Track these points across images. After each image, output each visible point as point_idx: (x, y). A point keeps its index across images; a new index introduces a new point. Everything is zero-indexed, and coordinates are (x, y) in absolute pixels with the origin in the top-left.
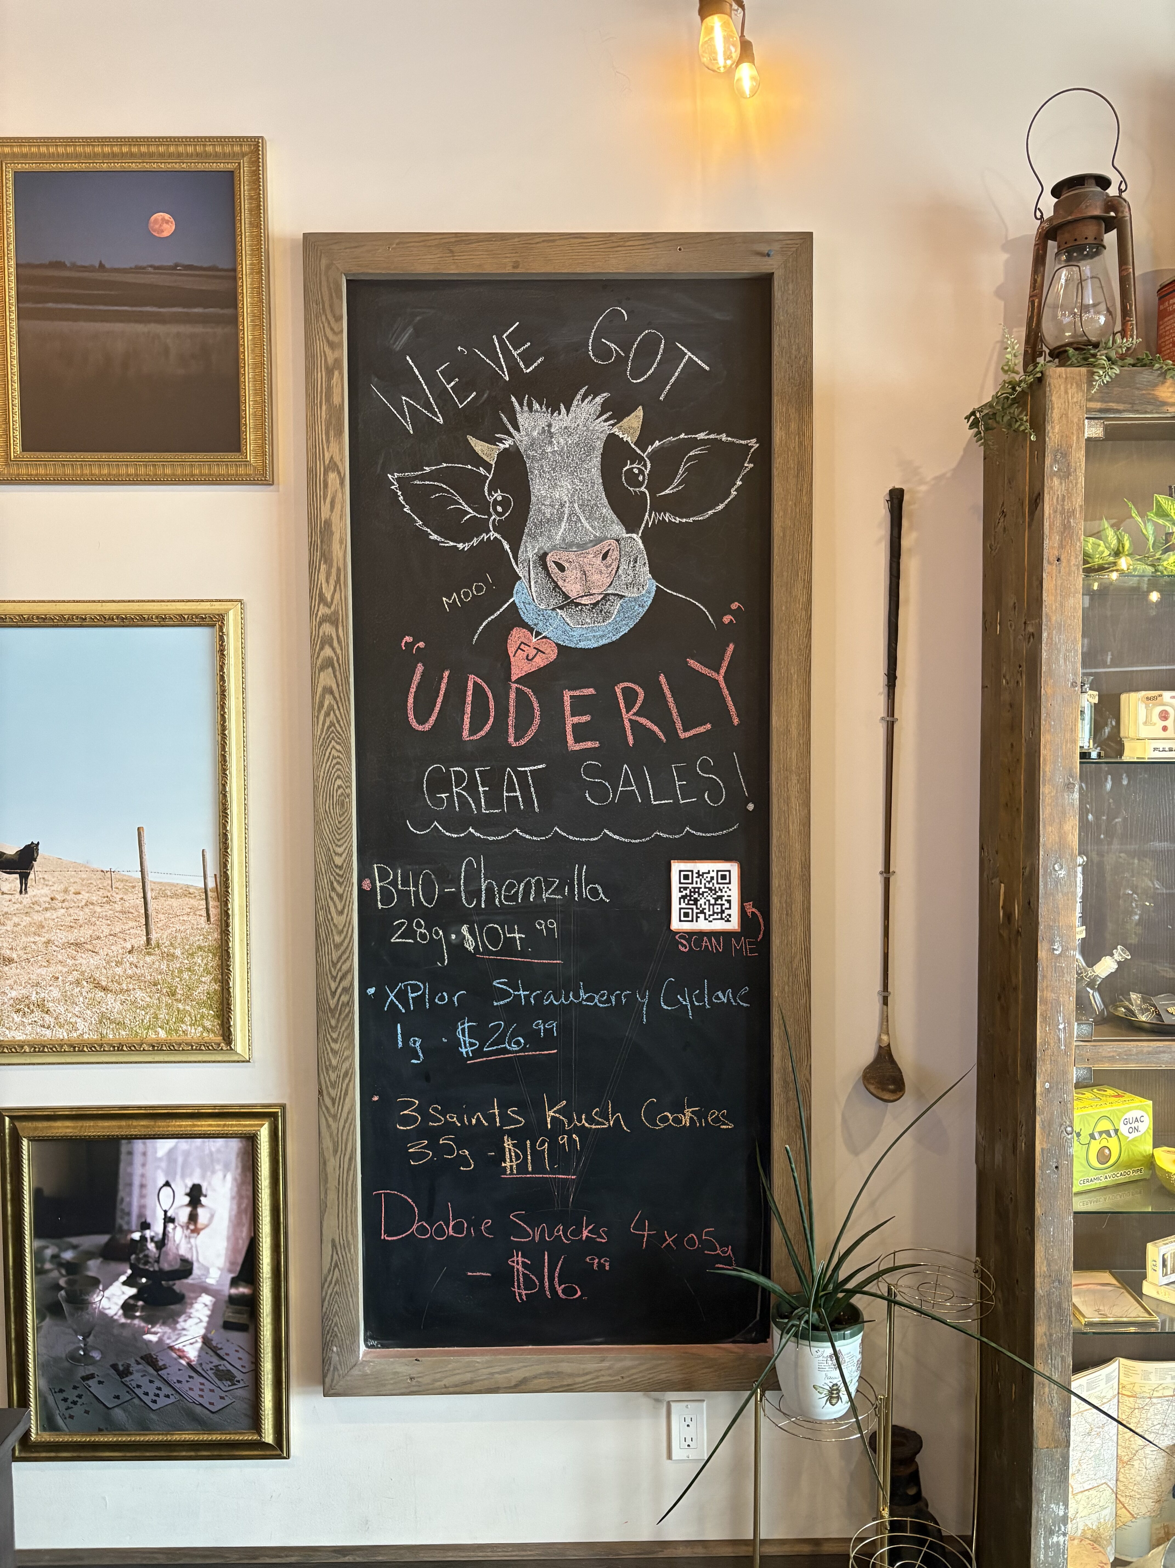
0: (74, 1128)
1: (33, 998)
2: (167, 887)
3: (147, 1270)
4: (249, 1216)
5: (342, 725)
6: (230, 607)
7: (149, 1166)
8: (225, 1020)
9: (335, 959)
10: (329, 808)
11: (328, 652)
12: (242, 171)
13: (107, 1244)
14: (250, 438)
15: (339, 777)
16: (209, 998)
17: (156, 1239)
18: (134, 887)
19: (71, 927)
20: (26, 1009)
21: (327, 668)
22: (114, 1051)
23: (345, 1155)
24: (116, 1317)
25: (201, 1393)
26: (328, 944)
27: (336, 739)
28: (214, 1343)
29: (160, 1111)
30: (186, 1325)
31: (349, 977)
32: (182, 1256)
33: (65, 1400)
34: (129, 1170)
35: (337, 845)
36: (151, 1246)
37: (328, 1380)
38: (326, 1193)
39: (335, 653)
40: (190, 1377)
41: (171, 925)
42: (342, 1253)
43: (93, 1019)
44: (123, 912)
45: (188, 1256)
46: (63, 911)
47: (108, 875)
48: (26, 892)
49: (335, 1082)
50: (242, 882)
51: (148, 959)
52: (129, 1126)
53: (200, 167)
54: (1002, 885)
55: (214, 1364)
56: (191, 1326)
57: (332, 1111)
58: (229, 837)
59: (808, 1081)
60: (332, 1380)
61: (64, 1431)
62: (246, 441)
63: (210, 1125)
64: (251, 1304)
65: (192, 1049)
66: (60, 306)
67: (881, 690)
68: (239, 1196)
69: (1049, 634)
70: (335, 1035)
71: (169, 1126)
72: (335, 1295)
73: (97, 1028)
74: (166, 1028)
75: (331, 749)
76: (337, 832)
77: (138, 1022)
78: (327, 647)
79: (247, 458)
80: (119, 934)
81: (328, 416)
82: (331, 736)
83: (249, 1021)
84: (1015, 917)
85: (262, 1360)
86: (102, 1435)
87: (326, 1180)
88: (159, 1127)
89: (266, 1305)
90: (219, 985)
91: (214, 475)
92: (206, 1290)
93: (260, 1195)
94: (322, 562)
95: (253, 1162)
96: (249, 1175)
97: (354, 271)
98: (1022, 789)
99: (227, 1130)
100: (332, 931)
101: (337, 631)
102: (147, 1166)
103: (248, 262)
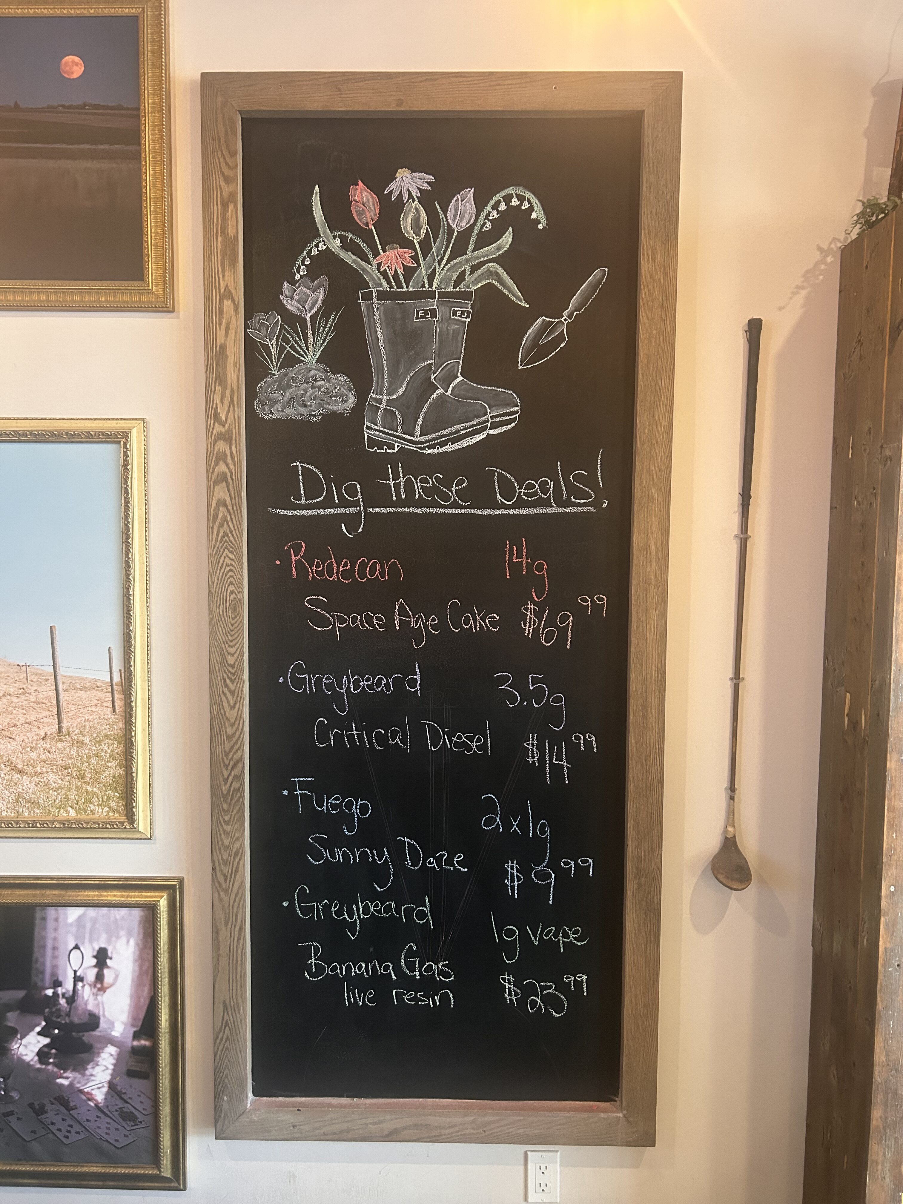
2: (77, 681)
3: (59, 1022)
4: (149, 977)
5: (235, 535)
6: (133, 425)
7: (61, 931)
8: (129, 801)
9: (227, 750)
10: (223, 612)
11: (222, 467)
12: (145, 15)
13: (23, 998)
14: (152, 268)
15: (231, 583)
16: (114, 782)
17: (66, 995)
18: (47, 680)
21: (222, 482)
22: (29, 827)
23: (235, 926)
24: (32, 1063)
25: (107, 1131)
26: (221, 736)
27: (229, 548)
28: (119, 1088)
29: (70, 882)
30: (94, 1072)
31: (240, 765)
32: (90, 1011)
34: (43, 934)
35: (229, 646)
36: (63, 1001)
37: (218, 1125)
38: (218, 959)
40: (98, 1117)
41: (80, 715)
42: (232, 1013)
43: (10, 798)
44: (37, 703)
45: (96, 1011)
47: (24, 668)
49: (227, 860)
50: (144, 677)
51: (60, 745)
52: (43, 895)
53: (107, 12)
54: (848, 694)
55: (119, 1107)
56: (98, 1073)
57: (224, 885)
58: (133, 636)
59: (658, 869)
60: (223, 1126)
62: (148, 271)
64: (151, 1055)
65: (99, 828)
67: (736, 509)
68: (141, 959)
70: (227, 818)
71: (79, 896)
72: (226, 1050)
73: (14, 806)
74: (76, 807)
75: (225, 557)
76: (229, 633)
77: (51, 802)
78: (221, 463)
79: (149, 286)
80: (34, 722)
81: (223, 247)
82: (224, 546)
83: (150, 802)
84: (862, 726)
85: (161, 1105)
86: (21, 1164)
87: (218, 949)
88: (70, 896)
89: (165, 1056)
90: (124, 770)
91: (118, 302)
92: (111, 1041)
93: (159, 959)
94: (217, 384)
95: (153, 929)
96: (150, 941)
97: (249, 109)
98: (874, 606)
99: (130, 901)
100: (225, 723)
101: (231, 448)
102: (59, 931)
103: (150, 101)
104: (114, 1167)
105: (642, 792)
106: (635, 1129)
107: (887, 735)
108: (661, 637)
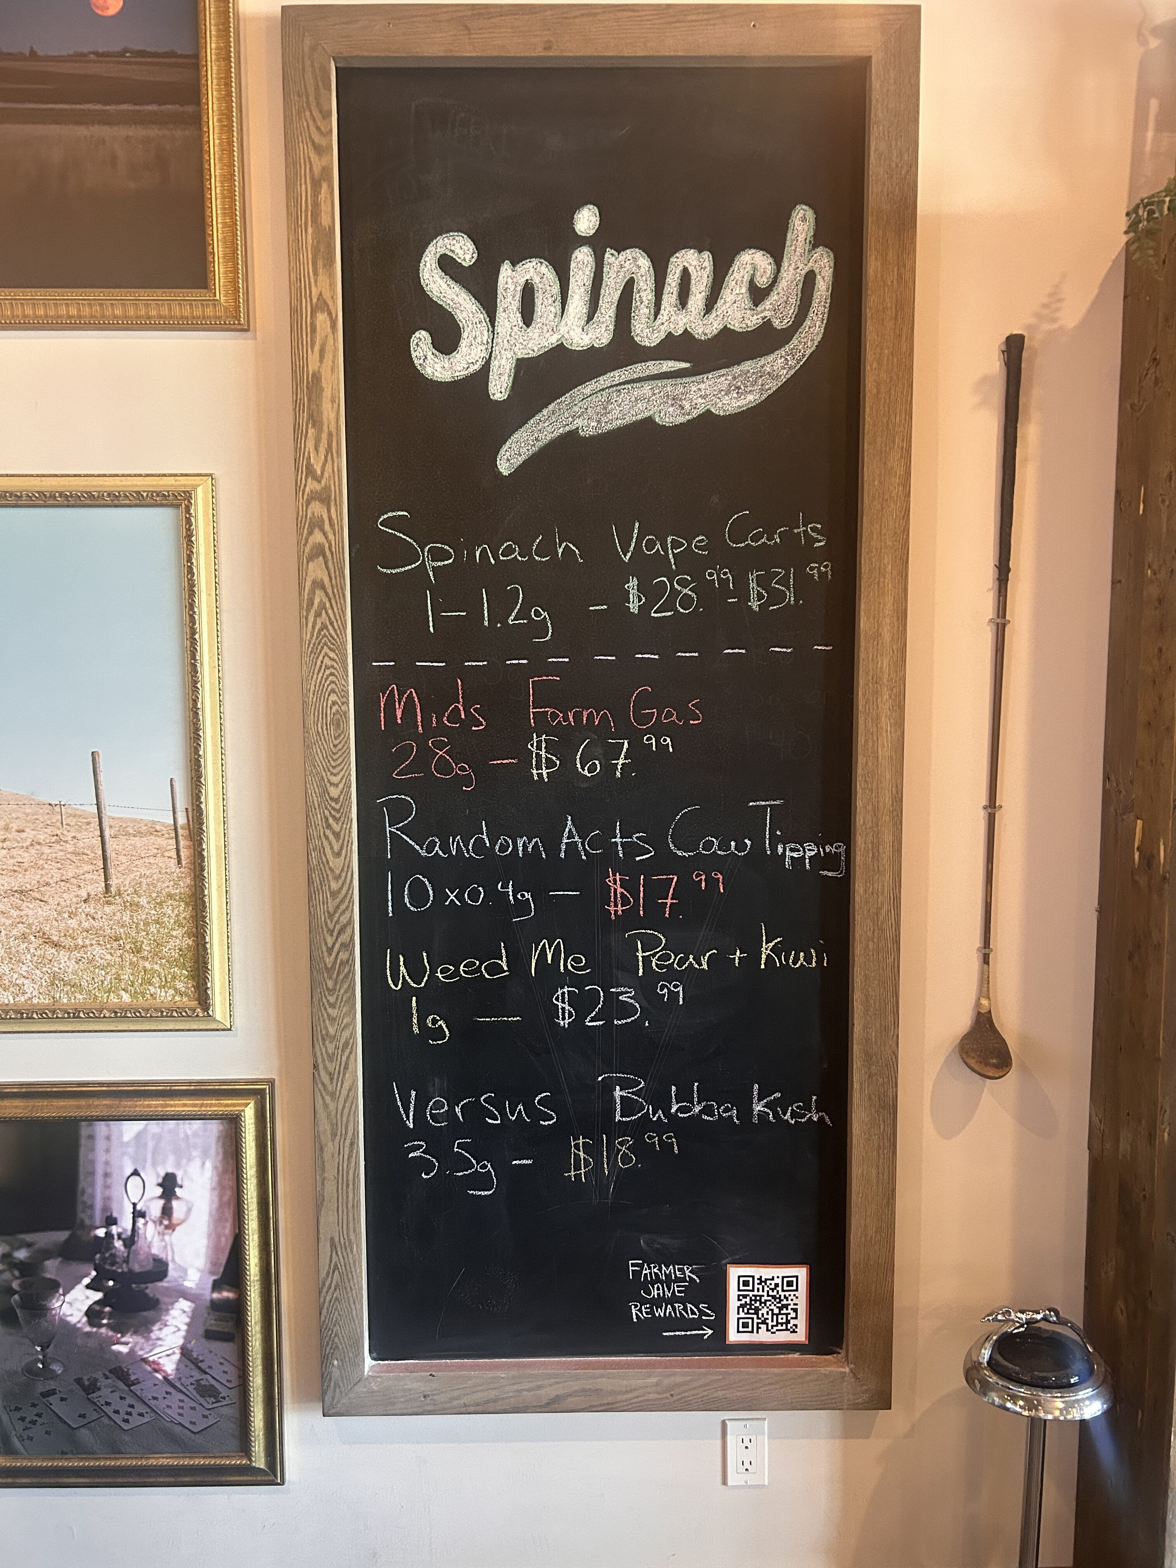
0: (24, 1108)
2: (129, 824)
3: (115, 1271)
4: (232, 1209)
5: (336, 627)
6: (198, 483)
7: (115, 1153)
8: (201, 981)
9: (331, 910)
10: (322, 728)
11: (318, 537)
13: (66, 1241)
14: (219, 270)
15: (333, 691)
16: (181, 955)
17: (123, 1236)
18: (88, 823)
19: (15, 871)
21: (317, 558)
22: (69, 1017)
23: (345, 1139)
24: (79, 1325)
25: (181, 1411)
26: (323, 892)
27: (329, 644)
28: (195, 1355)
29: (125, 1088)
30: (162, 1334)
31: (349, 931)
32: (154, 1255)
33: (23, 1419)
34: (90, 1156)
35: (332, 774)
36: (118, 1244)
37: (327, 1398)
38: (323, 1184)
39: (327, 538)
40: (167, 1393)
42: (342, 1254)
43: (43, 980)
44: (77, 854)
45: (162, 1256)
46: (4, 852)
47: (57, 809)
49: (333, 1054)
50: (219, 817)
51: (107, 909)
52: (90, 1105)
54: (1139, 821)
55: (195, 1379)
56: (167, 1335)
57: (330, 1089)
58: (203, 764)
59: (894, 1053)
60: (333, 1400)
61: (22, 1454)
62: (214, 275)
64: (236, 1311)
65: (162, 1016)
67: (991, 586)
68: (220, 1186)
70: (332, 1000)
71: (136, 1106)
72: (335, 1301)
73: (49, 990)
74: (131, 991)
75: (324, 657)
76: (331, 757)
77: (97, 984)
78: (317, 531)
79: (215, 296)
80: (72, 880)
81: (315, 241)
82: (323, 641)
83: (229, 982)
84: (1160, 860)
85: (251, 1374)
86: (66, 1459)
87: (323, 1169)
88: (124, 1107)
89: (255, 1311)
90: (193, 940)
91: (175, 317)
92: (184, 1294)
93: (245, 1186)
94: (310, 426)
95: (237, 1147)
96: (232, 1162)
97: (345, 54)
99: (204, 1111)
100: (327, 875)
101: (329, 511)
102: (112, 1152)
103: (213, 45)
104: (190, 1458)
105: (873, 955)
106: (865, 1388)
108: (896, 753)
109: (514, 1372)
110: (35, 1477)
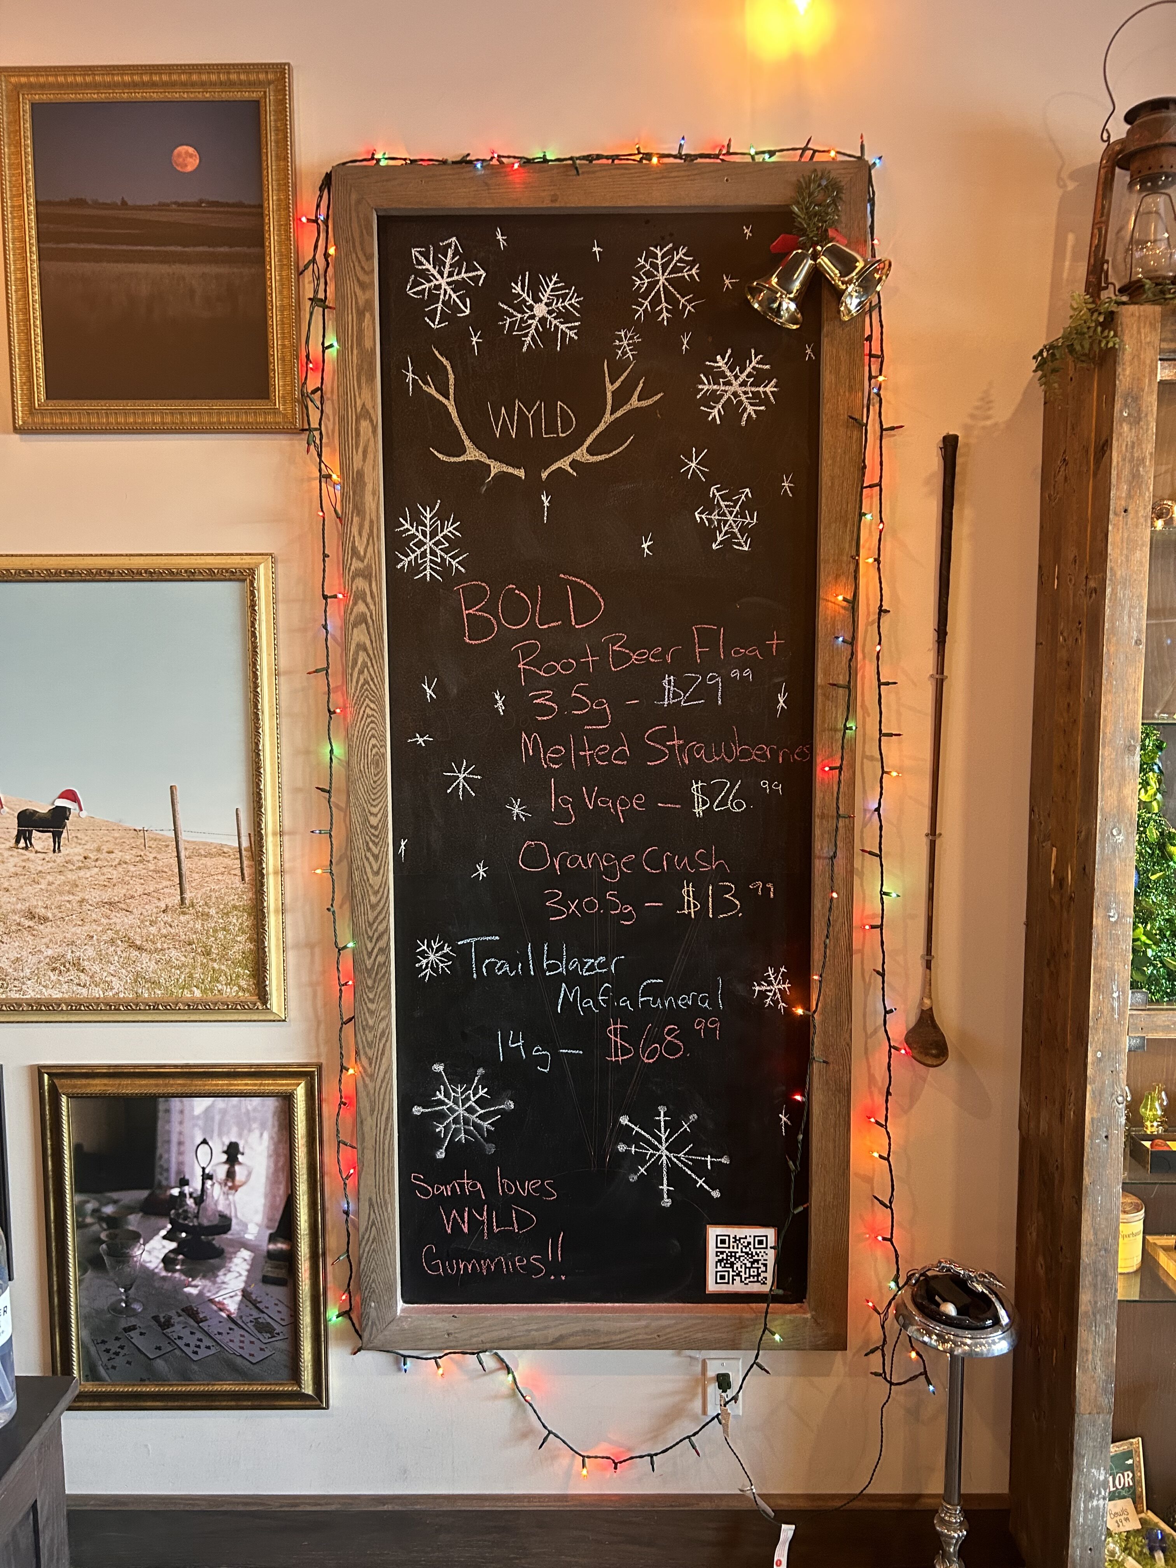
0: (112, 1085)
1: (69, 956)
2: (201, 846)
3: (187, 1225)
4: (285, 1174)
5: (376, 682)
6: (260, 561)
7: (187, 1124)
8: (261, 980)
9: (371, 920)
10: (364, 767)
11: (361, 607)
12: (267, 100)
13: (147, 1199)
14: (279, 383)
16: (244, 958)
17: (194, 1195)
18: (167, 846)
19: (105, 886)
20: (62, 968)
21: (361, 624)
22: (150, 1009)
23: (382, 1114)
24: (156, 1271)
25: (241, 1345)
26: (364, 904)
27: (370, 697)
28: (254, 1296)
29: (196, 1070)
30: (226, 1279)
31: (385, 937)
32: (220, 1212)
33: (108, 1351)
34: (167, 1127)
35: (372, 805)
36: (190, 1202)
37: (365, 1335)
38: (363, 1152)
39: (368, 608)
40: (230, 1329)
41: (205, 885)
42: (379, 1212)
43: (128, 978)
44: (155, 871)
45: (227, 1212)
46: (96, 870)
47: (141, 834)
48: (60, 851)
49: (372, 1042)
50: (276, 841)
51: (183, 918)
52: (166, 1084)
53: (224, 96)
55: (253, 1317)
56: (230, 1280)
57: (369, 1070)
58: (263, 796)
59: (848, 1044)
60: (371, 1335)
61: (107, 1381)
62: (275, 388)
63: (246, 1085)
64: (289, 1260)
65: (228, 1009)
66: (82, 246)
67: (931, 646)
68: (276, 1154)
69: (1113, 590)
70: (371, 996)
71: (205, 1085)
72: (372, 1252)
73: (133, 987)
74: (202, 987)
75: (366, 707)
76: (371, 791)
77: (173, 982)
78: (360, 602)
79: (276, 405)
80: (153, 893)
81: (360, 361)
82: (365, 694)
83: (284, 981)
84: (1068, 882)
85: (301, 1313)
86: (144, 1385)
87: (363, 1140)
88: (196, 1086)
89: (304, 1261)
90: (254, 945)
91: (242, 423)
92: (245, 1245)
93: (297, 1153)
94: (355, 514)
95: (290, 1120)
96: (286, 1133)
97: (386, 207)
98: (1079, 751)
99: (263, 1089)
100: (368, 891)
101: (370, 585)
102: (185, 1125)
103: (275, 198)
104: (249, 1384)
105: (830, 960)
106: (824, 1331)
107: (1093, 890)
108: (848, 789)
109: (524, 1314)
110: (117, 1401)
